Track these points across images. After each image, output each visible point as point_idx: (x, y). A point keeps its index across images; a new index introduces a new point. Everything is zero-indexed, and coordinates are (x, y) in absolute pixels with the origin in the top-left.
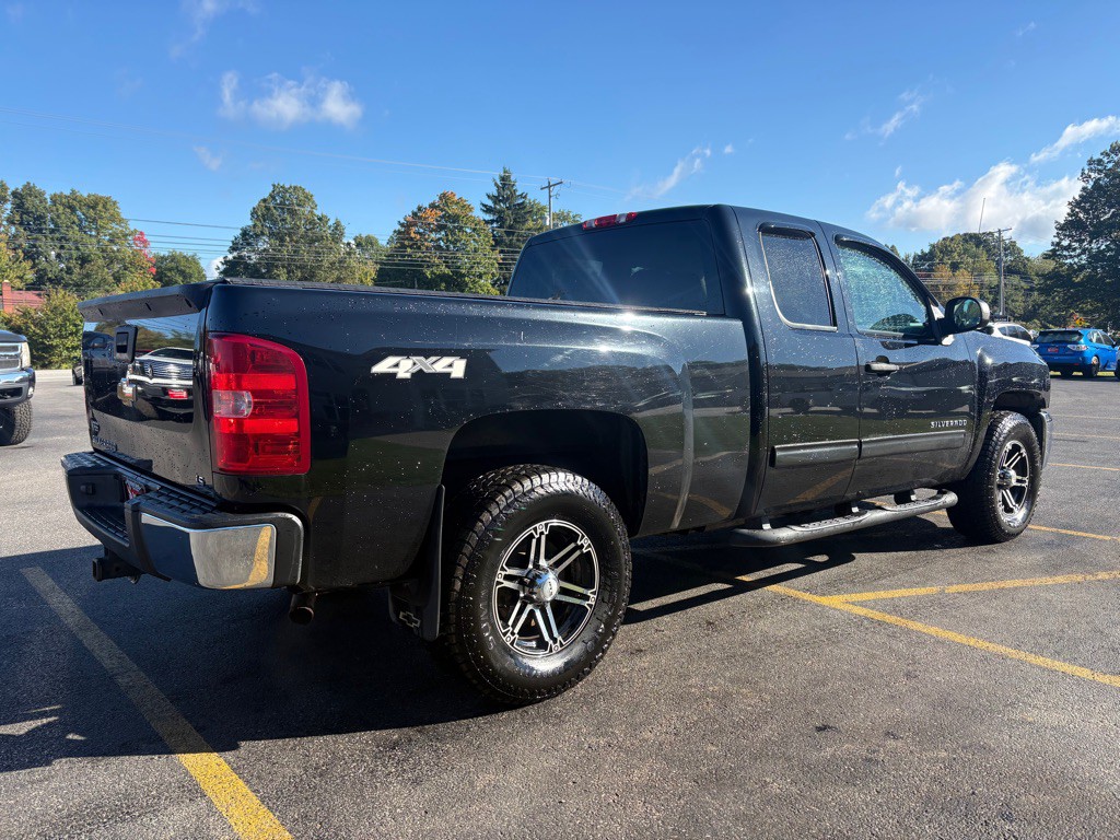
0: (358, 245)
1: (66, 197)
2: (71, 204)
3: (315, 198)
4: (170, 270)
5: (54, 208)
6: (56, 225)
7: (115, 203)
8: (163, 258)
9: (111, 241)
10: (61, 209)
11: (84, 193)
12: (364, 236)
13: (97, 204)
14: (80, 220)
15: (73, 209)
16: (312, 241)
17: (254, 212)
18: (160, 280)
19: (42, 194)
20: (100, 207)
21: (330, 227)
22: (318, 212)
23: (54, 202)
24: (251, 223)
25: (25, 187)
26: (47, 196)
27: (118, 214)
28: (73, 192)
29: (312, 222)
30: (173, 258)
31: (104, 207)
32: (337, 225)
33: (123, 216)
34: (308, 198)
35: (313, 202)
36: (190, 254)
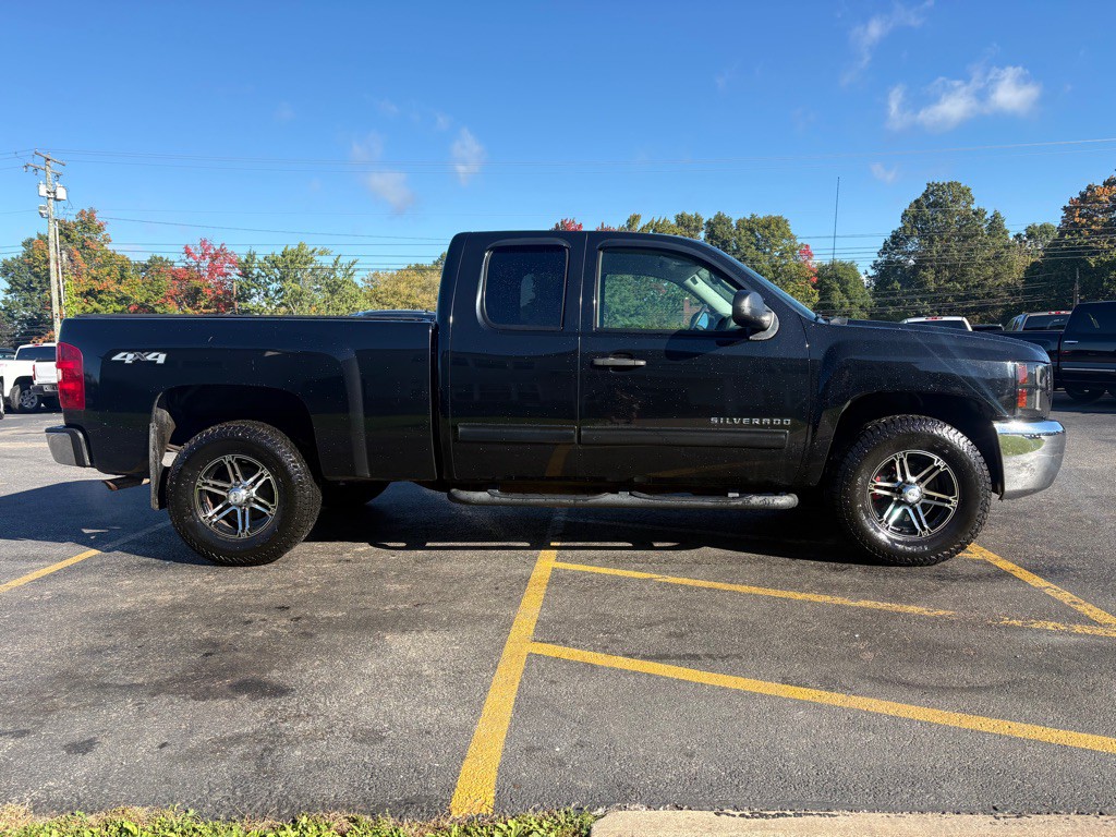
0: (1029, 237)
1: (748, 221)
2: (750, 226)
3: (972, 192)
4: (829, 278)
5: (737, 232)
6: (737, 246)
7: (786, 221)
8: (826, 268)
9: (781, 256)
10: (743, 232)
11: (761, 215)
12: (1038, 225)
13: (770, 225)
14: (758, 240)
15: (752, 230)
16: (966, 237)
17: (904, 216)
18: (820, 288)
19: (729, 220)
20: (773, 227)
21: (987, 220)
22: (974, 207)
23: (738, 227)
24: (901, 225)
25: (716, 217)
26: (734, 223)
27: (788, 231)
28: (753, 216)
29: (967, 218)
30: (833, 265)
31: (777, 226)
32: (996, 216)
33: (792, 232)
34: (965, 192)
35: (970, 196)
36: (848, 261)
